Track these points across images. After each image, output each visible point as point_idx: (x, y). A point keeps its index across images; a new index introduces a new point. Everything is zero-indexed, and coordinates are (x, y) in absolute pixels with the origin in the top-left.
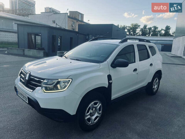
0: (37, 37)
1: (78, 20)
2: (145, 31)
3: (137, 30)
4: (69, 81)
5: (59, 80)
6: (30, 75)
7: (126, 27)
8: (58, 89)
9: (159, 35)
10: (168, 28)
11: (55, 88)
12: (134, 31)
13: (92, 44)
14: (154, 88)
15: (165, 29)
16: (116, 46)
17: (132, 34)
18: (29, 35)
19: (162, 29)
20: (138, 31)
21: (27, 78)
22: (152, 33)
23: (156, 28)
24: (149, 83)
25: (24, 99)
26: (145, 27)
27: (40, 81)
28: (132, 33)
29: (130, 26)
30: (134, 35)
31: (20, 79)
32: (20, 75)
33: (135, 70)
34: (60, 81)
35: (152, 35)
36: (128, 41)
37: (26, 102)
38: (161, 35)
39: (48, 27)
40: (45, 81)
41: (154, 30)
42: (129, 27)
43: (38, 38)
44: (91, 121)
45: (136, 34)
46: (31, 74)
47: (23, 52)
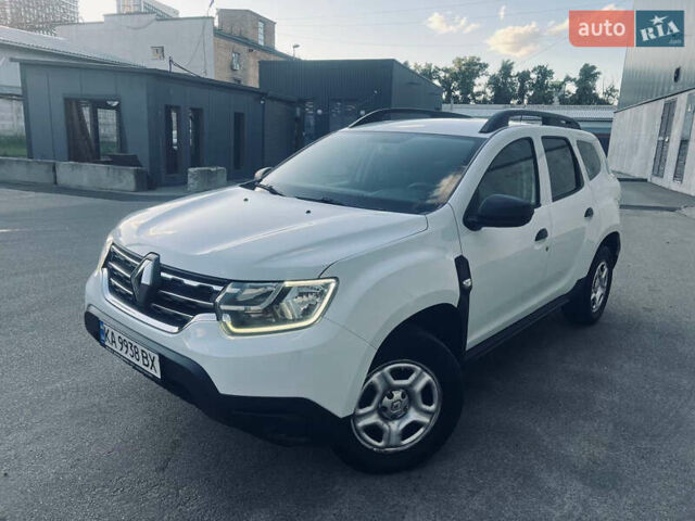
0: (101, 113)
1: (253, 46)
2: (504, 84)
3: (477, 81)
4: (327, 286)
5: (287, 284)
6: (158, 267)
7: (435, 71)
8: (285, 321)
9: (556, 99)
10: (588, 74)
11: (272, 314)
12: (467, 87)
13: (368, 136)
14: (595, 298)
15: (578, 78)
16: (472, 142)
17: (457, 97)
18: (72, 104)
19: (568, 79)
20: (481, 84)
21: (146, 280)
22: (531, 93)
23: (544, 73)
24: (579, 281)
25: (140, 363)
26: (506, 69)
27: (209, 288)
28: (457, 93)
29: (450, 65)
30: (466, 101)
31: (110, 281)
32: (105, 265)
33: (542, 235)
34: (290, 288)
35: (532, 101)
36: (511, 123)
37: (153, 372)
38: (563, 101)
39: (147, 74)
40: (230, 289)
41: (538, 81)
42: (446, 71)
43: (108, 118)
44: (385, 436)
45: (474, 96)
46: (161, 262)
47: (52, 174)
